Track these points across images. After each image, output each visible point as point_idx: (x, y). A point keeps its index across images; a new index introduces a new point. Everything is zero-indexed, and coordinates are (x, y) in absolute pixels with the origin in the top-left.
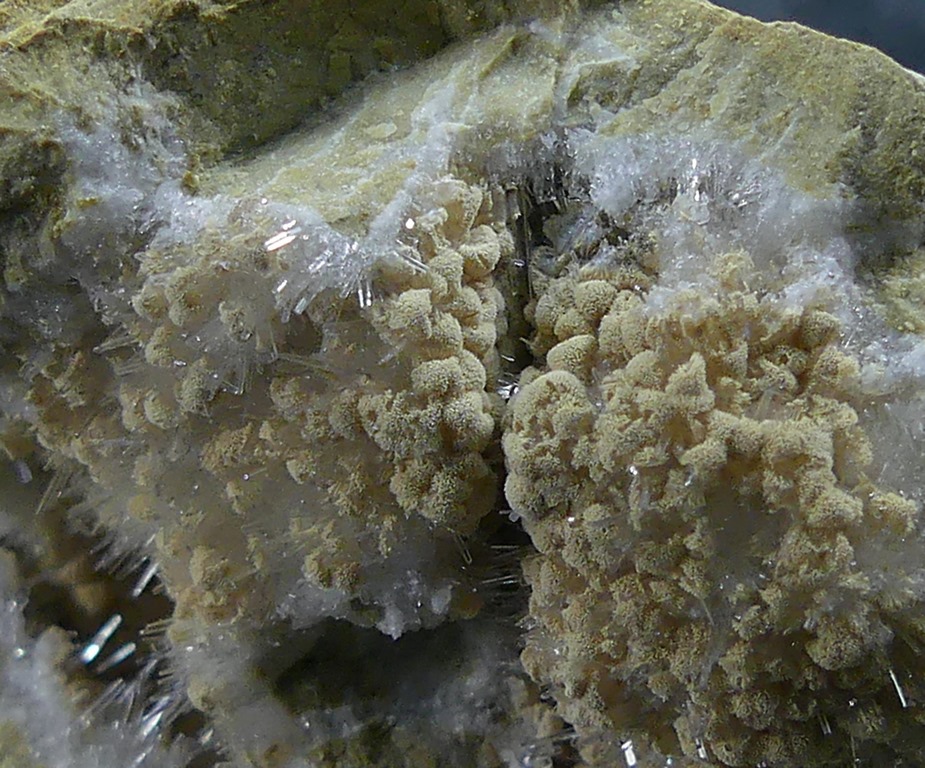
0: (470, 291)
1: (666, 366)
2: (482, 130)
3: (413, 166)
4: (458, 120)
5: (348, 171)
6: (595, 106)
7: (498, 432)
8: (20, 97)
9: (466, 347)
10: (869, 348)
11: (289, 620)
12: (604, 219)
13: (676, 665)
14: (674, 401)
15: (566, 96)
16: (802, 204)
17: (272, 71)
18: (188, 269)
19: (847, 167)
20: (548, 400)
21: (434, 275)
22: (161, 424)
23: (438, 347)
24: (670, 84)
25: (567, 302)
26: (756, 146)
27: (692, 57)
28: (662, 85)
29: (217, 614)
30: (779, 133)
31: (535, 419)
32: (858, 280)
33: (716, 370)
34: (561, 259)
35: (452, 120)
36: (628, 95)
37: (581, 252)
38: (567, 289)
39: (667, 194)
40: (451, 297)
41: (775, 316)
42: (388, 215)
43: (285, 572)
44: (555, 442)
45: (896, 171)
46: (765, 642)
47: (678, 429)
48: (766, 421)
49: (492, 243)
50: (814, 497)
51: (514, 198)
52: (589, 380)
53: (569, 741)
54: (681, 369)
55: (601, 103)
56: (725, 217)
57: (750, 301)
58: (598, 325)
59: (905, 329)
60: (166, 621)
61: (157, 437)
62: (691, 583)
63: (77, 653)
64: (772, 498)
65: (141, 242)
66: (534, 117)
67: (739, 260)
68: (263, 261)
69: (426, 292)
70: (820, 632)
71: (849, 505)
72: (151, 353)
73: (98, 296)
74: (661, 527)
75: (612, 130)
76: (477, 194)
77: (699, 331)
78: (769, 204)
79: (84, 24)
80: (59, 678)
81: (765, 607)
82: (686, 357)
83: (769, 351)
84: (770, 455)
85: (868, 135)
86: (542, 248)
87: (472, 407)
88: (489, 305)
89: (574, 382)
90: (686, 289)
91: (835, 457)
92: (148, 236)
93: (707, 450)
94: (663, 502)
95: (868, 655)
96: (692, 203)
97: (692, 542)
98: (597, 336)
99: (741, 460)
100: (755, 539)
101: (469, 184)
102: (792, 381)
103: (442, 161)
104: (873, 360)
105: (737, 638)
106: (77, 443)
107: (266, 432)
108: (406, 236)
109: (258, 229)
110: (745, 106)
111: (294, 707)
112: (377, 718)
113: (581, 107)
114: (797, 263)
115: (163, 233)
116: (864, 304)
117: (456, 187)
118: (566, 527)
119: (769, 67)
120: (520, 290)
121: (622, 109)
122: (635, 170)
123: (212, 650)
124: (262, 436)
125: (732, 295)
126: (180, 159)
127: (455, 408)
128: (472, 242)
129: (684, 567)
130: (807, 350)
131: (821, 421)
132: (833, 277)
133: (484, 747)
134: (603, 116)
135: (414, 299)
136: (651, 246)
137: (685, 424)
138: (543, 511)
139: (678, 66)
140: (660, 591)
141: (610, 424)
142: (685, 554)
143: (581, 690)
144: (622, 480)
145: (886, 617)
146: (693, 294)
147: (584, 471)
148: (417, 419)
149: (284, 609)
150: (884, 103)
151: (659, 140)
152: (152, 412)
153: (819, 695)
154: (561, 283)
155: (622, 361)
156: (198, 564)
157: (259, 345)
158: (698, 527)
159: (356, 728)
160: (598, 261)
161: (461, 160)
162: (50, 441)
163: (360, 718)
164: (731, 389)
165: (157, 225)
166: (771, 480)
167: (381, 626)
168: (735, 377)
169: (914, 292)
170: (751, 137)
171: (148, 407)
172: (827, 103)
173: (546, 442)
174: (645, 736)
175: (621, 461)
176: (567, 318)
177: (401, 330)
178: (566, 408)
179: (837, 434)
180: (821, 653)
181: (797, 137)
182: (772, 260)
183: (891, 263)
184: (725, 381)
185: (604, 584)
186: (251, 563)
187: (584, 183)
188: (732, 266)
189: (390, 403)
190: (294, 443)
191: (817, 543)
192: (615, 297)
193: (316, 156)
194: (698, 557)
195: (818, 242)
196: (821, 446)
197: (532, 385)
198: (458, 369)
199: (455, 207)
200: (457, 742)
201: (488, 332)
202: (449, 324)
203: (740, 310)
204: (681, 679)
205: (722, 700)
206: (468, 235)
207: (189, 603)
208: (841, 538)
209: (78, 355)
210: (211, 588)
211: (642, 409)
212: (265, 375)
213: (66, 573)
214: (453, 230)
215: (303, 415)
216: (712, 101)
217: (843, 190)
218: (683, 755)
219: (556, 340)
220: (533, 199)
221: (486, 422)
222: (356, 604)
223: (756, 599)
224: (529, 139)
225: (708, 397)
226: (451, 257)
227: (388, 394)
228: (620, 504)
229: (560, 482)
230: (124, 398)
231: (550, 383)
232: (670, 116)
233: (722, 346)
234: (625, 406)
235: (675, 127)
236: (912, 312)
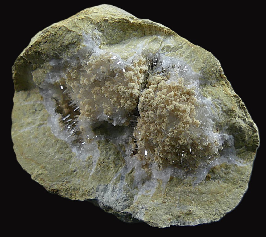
0: (140, 74)
1: (168, 92)
2: (147, 50)
3: (136, 53)
4: (144, 48)
5: (125, 51)
6: (165, 51)
7: (139, 97)
8: (78, 27)
9: (137, 82)
10: (199, 98)
11: (98, 120)
12: (163, 69)
13: (158, 139)
14: (168, 98)
15: (161, 48)
16: (194, 73)
17: (117, 33)
18: (97, 60)
19: (202, 69)
20: (148, 93)
21: (135, 70)
22: (86, 84)
23: (133, 81)
24: (178, 50)
25: (154, 79)
26: (189, 63)
27: (182, 47)
28: (176, 50)
29: (87, 116)
30: (193, 62)
31: (145, 96)
32: (199, 87)
33: (175, 95)
34: (155, 73)
36: (171, 51)
37: (158, 73)
38: (154, 78)
39: (173, 67)
40: (137, 74)
41: (185, 89)
42: (130, 59)
43: (100, 111)
44: (148, 100)
45: (209, 72)
46: (172, 138)
47: (167, 102)
48: (181, 104)
49: (145, 68)
50: (185, 118)
51: (150, 62)
52: (155, 92)
53: (137, 149)
54: (170, 93)
55: (166, 51)
56: (182, 73)
57: (183, 86)
58: (158, 84)
59: (205, 96)
60: (79, 116)
61: (85, 86)
62: (163, 127)
63: (62, 119)
64: (179, 116)
65: (91, 54)
66: (156, 50)
67: (182, 79)
68: (109, 61)
69: (133, 72)
70: (181, 139)
71: (191, 121)
72: (88, 72)
73: (82, 61)
74: (161, 117)
75: (167, 55)
76: (144, 59)
77: (174, 88)
78: (189, 72)
79: (90, 18)
80: (59, 121)
81: (174, 133)
82: (171, 92)
83: (183, 94)
84: (180, 109)
85: (206, 65)
86: (152, 71)
87: (136, 92)
88: (142, 77)
89: (153, 92)
90: (173, 81)
91: (190, 113)
92: (92, 54)
93: (172, 106)
94: (162, 113)
95: (188, 144)
96: (177, 69)
97: (165, 120)
98: (158, 85)
99: (176, 109)
100: (175, 122)
101: (143, 58)
102: (186, 99)
103: (140, 53)
104: (199, 100)
105: (168, 137)
106: (72, 84)
107: (103, 88)
108: (132, 63)
109: (110, 56)
110: (188, 56)
111: (95, 134)
112: (108, 139)
113: (163, 51)
114: (191, 82)
115: (95, 53)
116: (199, 91)
117: (142, 58)
118: (146, 114)
119: (194, 51)
120: (147, 77)
121: (169, 53)
122: (169, 62)
123: (85, 121)
124: (102, 89)
125: (180, 84)
126: (100, 43)
127: (133, 91)
128: (142, 67)
129: (163, 124)
130: (189, 96)
131: (189, 106)
132: (196, 85)
133: (123, 147)
134: (166, 53)
135: (131, 73)
136: (169, 74)
137: (168, 102)
138: (143, 110)
139: (179, 48)
140: (158, 127)
141: (157, 99)
142: (163, 122)
143: (142, 140)
144: (157, 108)
145: (192, 139)
146: (174, 82)
147: (151, 105)
148: (127, 91)
149: (98, 117)
150: (210, 61)
151: (174, 58)
152: (85, 81)
153: (178, 149)
154: (154, 77)
155: (161, 90)
156: (87, 107)
157: (105, 74)
158: (167, 118)
159: (104, 139)
160: (160, 74)
161: (143, 54)
162: (68, 83)
163: (105, 138)
164: (177, 98)
165: (93, 52)
166: (180, 113)
167: (113, 124)
168: (178, 97)
169: (207, 91)
170: (188, 61)
171: (85, 80)
172: (201, 58)
173: (146, 100)
174: (150, 150)
175: (157, 105)
176: (154, 82)
177: (128, 77)
178: (151, 95)
179: (191, 109)
180: (180, 142)
181: (195, 63)
182: (187, 81)
183: (205, 86)
184: (176, 97)
185: (150, 124)
186: (95, 109)
187: (161, 62)
188: (181, 80)
189: (123, 88)
190: (107, 91)
191: (184, 125)
192: (162, 80)
193: (121, 48)
194: (165, 123)
195: (195, 80)
196: (188, 110)
197: (146, 91)
198: (135, 85)
199: (141, 61)
200: (119, 145)
201: (141, 81)
202: (135, 78)
203: (181, 87)
204: (158, 141)
205: (163, 146)
206: (141, 66)
207: (84, 113)
208: (188, 125)
209: (76, 70)
210: (87, 111)
211: (162, 98)
212: (105, 79)
213: (63, 106)
214: (140, 64)
215: (109, 87)
216: (184, 54)
217: (201, 73)
218: (155, 154)
219: (151, 85)
220: (152, 63)
221: (138, 95)
222: (110, 119)
223: (173, 131)
224: (154, 53)
225: (173, 98)
226: (138, 68)
227: (124, 86)
228: (156, 111)
229: (147, 106)
230: (81, 78)
231: (149, 91)
232: (177, 55)
233: (177, 91)
234: (160, 97)
235: (177, 57)
236: (207, 94)
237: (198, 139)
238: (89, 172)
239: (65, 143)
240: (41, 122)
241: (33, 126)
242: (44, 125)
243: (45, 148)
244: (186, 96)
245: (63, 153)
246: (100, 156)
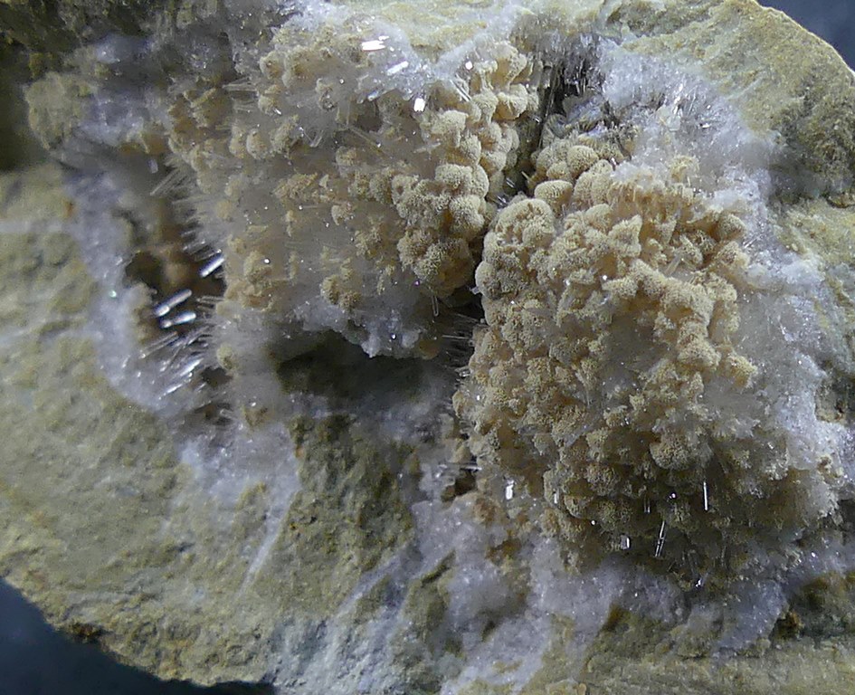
0: (496, 126)
1: (614, 218)
2: (542, 18)
3: (484, 27)
4: (527, 6)
5: (439, 17)
6: (625, 28)
7: (485, 230)
9: (481, 164)
10: (761, 253)
11: (301, 323)
12: (607, 108)
13: (556, 429)
14: (612, 243)
15: (608, 15)
16: (746, 137)
18: (304, 48)
19: (786, 122)
20: (525, 217)
21: (475, 105)
22: (254, 155)
23: (462, 156)
24: (683, 29)
25: (562, 155)
26: (728, 88)
27: (703, 15)
28: (677, 27)
29: (254, 302)
30: (747, 84)
31: (512, 227)
32: (770, 205)
33: (648, 232)
34: (568, 126)
35: (523, 5)
36: (652, 27)
37: (584, 126)
38: (564, 147)
39: (656, 103)
40: (481, 125)
41: (701, 208)
42: (455, 53)
43: (307, 287)
44: (520, 247)
45: (819, 136)
46: (621, 433)
47: (608, 263)
48: (672, 278)
49: (523, 98)
50: (688, 340)
51: (549, 73)
52: (559, 215)
53: (470, 470)
54: (624, 223)
55: (631, 27)
56: (691, 131)
57: (688, 192)
58: (577, 178)
59: (791, 249)
60: (218, 299)
61: (251, 163)
62: (584, 376)
63: (155, 308)
64: (659, 333)
65: (279, 21)
66: (579, 21)
67: (690, 162)
68: (357, 56)
69: (464, 115)
70: (662, 438)
71: (711, 355)
72: (262, 101)
73: (238, 49)
74: (577, 329)
75: (632, 48)
76: (523, 61)
77: (645, 200)
78: (724, 131)
80: (134, 320)
81: (630, 408)
82: (629, 217)
83: (690, 231)
84: (666, 301)
85: (808, 105)
86: (558, 115)
87: (472, 206)
88: (507, 141)
89: (548, 210)
90: (646, 170)
91: (711, 320)
92: (286, 18)
93: (626, 284)
94: (581, 311)
95: (692, 464)
96: (670, 116)
97: (593, 347)
98: (574, 184)
99: (645, 298)
100: (637, 359)
101: (520, 51)
102: (699, 257)
103: (506, 30)
104: (762, 262)
105: (604, 424)
106: (193, 154)
107: (323, 182)
108: (462, 72)
109: (362, 33)
110: (729, 59)
111: (288, 386)
112: (343, 412)
113: (616, 26)
114: (729, 178)
115: (296, 18)
116: (768, 222)
117: (510, 51)
118: (508, 310)
119: (755, 37)
120: (533, 140)
121: (644, 36)
122: (639, 80)
123: (242, 327)
124: (321, 184)
125: (677, 185)
127: (459, 202)
128: (509, 93)
129: (583, 363)
130: (717, 240)
131: (710, 291)
132: (751, 195)
133: (412, 456)
134: (629, 36)
135: (455, 117)
136: (632, 135)
137: (614, 263)
138: (498, 294)
139: (692, 18)
140: (562, 374)
141: (562, 245)
142: (585, 353)
143: (485, 429)
144: (557, 286)
145: (712, 442)
146: (649, 173)
147: (534, 273)
148: (430, 201)
149: (300, 312)
150: (826, 87)
151: (662, 65)
152: (251, 144)
153: (650, 484)
154: (562, 143)
155: (585, 205)
156: (250, 262)
157: (337, 118)
158: (601, 337)
159: (327, 414)
160: (592, 134)
161: (520, 34)
162: (177, 146)
163: (331, 409)
164: (654, 249)
165: (293, 13)
166: (661, 319)
167: (364, 346)
168: (660, 239)
169: (806, 225)
170: (726, 82)
171: (249, 140)
172: (786, 72)
173: (514, 245)
174: (523, 479)
175: (561, 274)
176: (558, 166)
177: (439, 136)
178: (536, 225)
179: (718, 304)
180: (658, 453)
181: (757, 91)
182: (712, 172)
183: (796, 201)
184: (653, 241)
185: (524, 358)
186: (287, 273)
187: (601, 79)
188: (683, 164)
189: (414, 185)
190: (341, 196)
191: (680, 374)
192: (596, 162)
194: (594, 357)
195: (750, 170)
196: (705, 306)
197: (520, 203)
198: (470, 175)
199: (504, 64)
200: (393, 446)
201: (500, 159)
202: (474, 143)
203: (679, 196)
204: (557, 442)
205: (581, 465)
206: (508, 87)
207: (239, 288)
208: (698, 375)
209: (212, 90)
210: (254, 282)
211: (587, 242)
212: (337, 140)
213: (164, 251)
214: (498, 80)
215: (352, 176)
216: (707, 49)
217: (778, 137)
218: (544, 500)
219: (546, 179)
220: (562, 79)
221: (478, 220)
222: (351, 325)
223: (626, 402)
224: (571, 35)
225: (636, 248)
226: (490, 98)
227: (416, 178)
228: (552, 301)
229: (516, 276)
230: (235, 129)
231: (529, 205)
232: (675, 50)
233: (658, 217)
234: (577, 236)
235: (676, 60)
236: (800, 238)
237: (745, 443)
238: (247, 558)
239: (151, 419)
240: (59, 318)
241: (21, 332)
242: (71, 333)
243: (63, 436)
244: (698, 241)
245: (140, 463)
246: (299, 488)
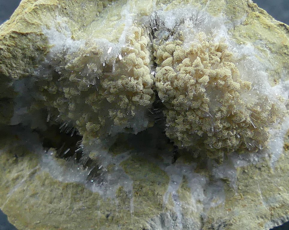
0: (143, 52)
1: (192, 61)
2: (138, 14)
3: (125, 25)
4: (132, 13)
5: (109, 29)
6: (162, 5)
7: (154, 83)
8: (33, 24)
9: (144, 65)
10: (234, 49)
11: (111, 135)
12: (169, 30)
14: (195, 68)
15: (155, 4)
17: (86, 9)
18: (78, 58)
19: (222, 9)
20: (166, 74)
21: (135, 49)
22: (75, 95)
23: (139, 66)
25: (165, 50)
26: (201, 8)
29: (94, 137)
30: (206, 4)
31: (164, 78)
32: (228, 34)
33: (203, 60)
35: (130, 13)
37: (165, 39)
38: (164, 48)
39: (183, 22)
40: (139, 54)
41: (213, 46)
42: (122, 38)
44: (169, 83)
47: (198, 74)
48: (216, 70)
51: (148, 29)
52: (174, 67)
54: (195, 61)
56: (197, 25)
57: (207, 43)
58: (173, 54)
59: (241, 44)
62: (205, 109)
64: (220, 87)
66: (149, 9)
67: (202, 34)
69: (134, 54)
71: (237, 85)
73: (56, 68)
74: (197, 98)
75: (167, 10)
76: (140, 29)
78: (207, 20)
79: (44, 5)
81: (222, 111)
82: (196, 58)
83: (213, 54)
84: (219, 77)
86: (155, 39)
87: (148, 78)
88: (147, 54)
89: (171, 68)
90: (193, 43)
91: (232, 75)
92: (66, 52)
93: (205, 78)
94: (196, 92)
95: (246, 118)
96: (188, 23)
97: (204, 100)
98: (173, 57)
101: (137, 27)
102: (219, 60)
103: (131, 23)
104: (235, 52)
105: (217, 119)
108: (127, 41)
109: (94, 45)
113: (159, 5)
114: (215, 33)
115: (70, 50)
116: (230, 40)
120: (152, 50)
121: (168, 4)
122: (174, 18)
126: (70, 33)
127: (145, 78)
128: (141, 40)
130: (221, 52)
131: (227, 67)
132: (223, 35)
134: (164, 7)
135: (132, 56)
136: (181, 35)
142: (203, 103)
145: (248, 109)
147: (177, 88)
148: (137, 83)
151: (178, 10)
153: (236, 129)
154: (162, 46)
155: (180, 61)
156: (88, 126)
160: (169, 40)
161: (134, 22)
166: (220, 82)
168: (207, 61)
169: (241, 35)
170: (199, 6)
175: (185, 84)
176: (166, 54)
177: (130, 63)
178: (171, 74)
179: (232, 69)
181: (210, 4)
182: (209, 33)
184: (205, 62)
187: (163, 23)
192: (175, 47)
193: (101, 27)
195: (219, 27)
196: (229, 73)
197: (161, 71)
198: (144, 70)
201: (148, 60)
202: (140, 60)
203: (205, 45)
206: (139, 39)
208: (237, 93)
211: (188, 72)
214: (137, 38)
215: (110, 87)
217: (222, 15)
219: (164, 60)
220: (152, 29)
221: (151, 81)
222: (126, 129)
223: (220, 110)
225: (202, 66)
226: (138, 45)
227: (130, 78)
228: (186, 93)
230: (65, 91)
231: (165, 69)
232: (180, 4)
233: (203, 54)
234: (184, 71)
235: (181, 7)
236: (242, 40)
238: (128, 209)
239: (77, 185)
240: (32, 170)
241: (23, 180)
242: (38, 173)
243: (54, 203)
244: (217, 55)
245: (82, 199)
246: (132, 182)
